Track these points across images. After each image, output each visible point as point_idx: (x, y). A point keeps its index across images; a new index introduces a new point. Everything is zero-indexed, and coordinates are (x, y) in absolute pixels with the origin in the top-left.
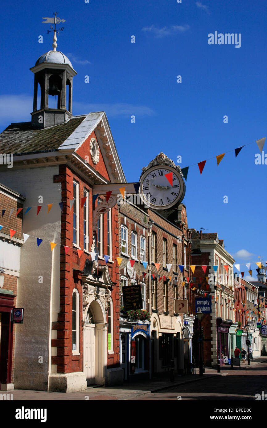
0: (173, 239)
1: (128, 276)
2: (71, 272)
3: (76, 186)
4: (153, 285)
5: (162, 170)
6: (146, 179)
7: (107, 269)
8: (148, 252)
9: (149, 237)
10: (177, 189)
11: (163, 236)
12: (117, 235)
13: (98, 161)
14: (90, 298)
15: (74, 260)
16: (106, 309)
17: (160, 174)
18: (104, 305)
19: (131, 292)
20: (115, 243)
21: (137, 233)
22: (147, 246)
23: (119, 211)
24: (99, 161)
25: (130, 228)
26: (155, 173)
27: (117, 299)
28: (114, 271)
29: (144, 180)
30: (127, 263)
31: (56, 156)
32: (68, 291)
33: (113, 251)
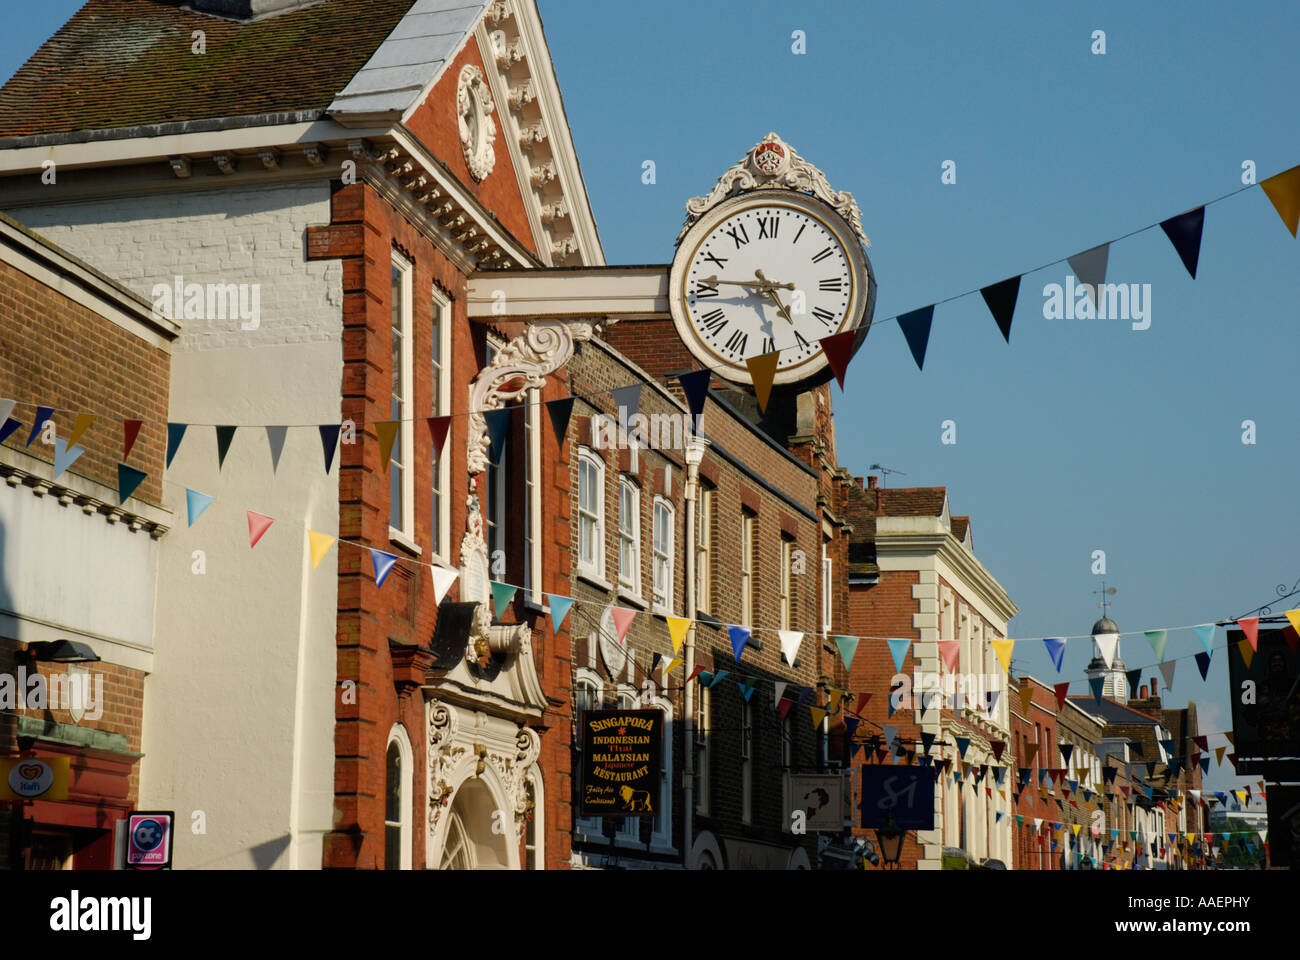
0: (781, 514)
1: (603, 669)
2: (384, 653)
3: (399, 274)
4: (702, 710)
5: (773, 212)
6: (703, 248)
7: (529, 640)
8: (681, 567)
9: (686, 502)
10: (841, 294)
11: (741, 499)
12: (564, 493)
13: (491, 170)
14: (455, 766)
15: (395, 599)
16: (517, 815)
17: (763, 230)
18: (512, 798)
19: (618, 740)
20: (555, 526)
21: (639, 485)
22: (681, 541)
23: (572, 388)
24: (494, 168)
25: (615, 465)
26: (741, 226)
27: (560, 772)
28: (549, 648)
29: (694, 252)
30: (600, 617)
31: (320, 143)
32: (371, 735)
33: (546, 560)
